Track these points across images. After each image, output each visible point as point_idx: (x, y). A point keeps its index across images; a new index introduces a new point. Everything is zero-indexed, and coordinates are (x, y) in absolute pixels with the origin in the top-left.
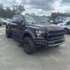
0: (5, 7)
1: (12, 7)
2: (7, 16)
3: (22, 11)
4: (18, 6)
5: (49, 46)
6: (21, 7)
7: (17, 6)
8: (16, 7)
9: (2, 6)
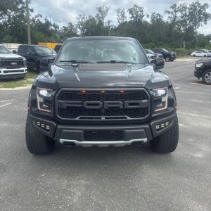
0: (148, 16)
1: (169, 12)
2: (150, 41)
3: (200, 20)
4: (188, 6)
5: (62, 140)
6: (196, 9)
7: (185, 8)
8: (181, 11)
9: (140, 13)
